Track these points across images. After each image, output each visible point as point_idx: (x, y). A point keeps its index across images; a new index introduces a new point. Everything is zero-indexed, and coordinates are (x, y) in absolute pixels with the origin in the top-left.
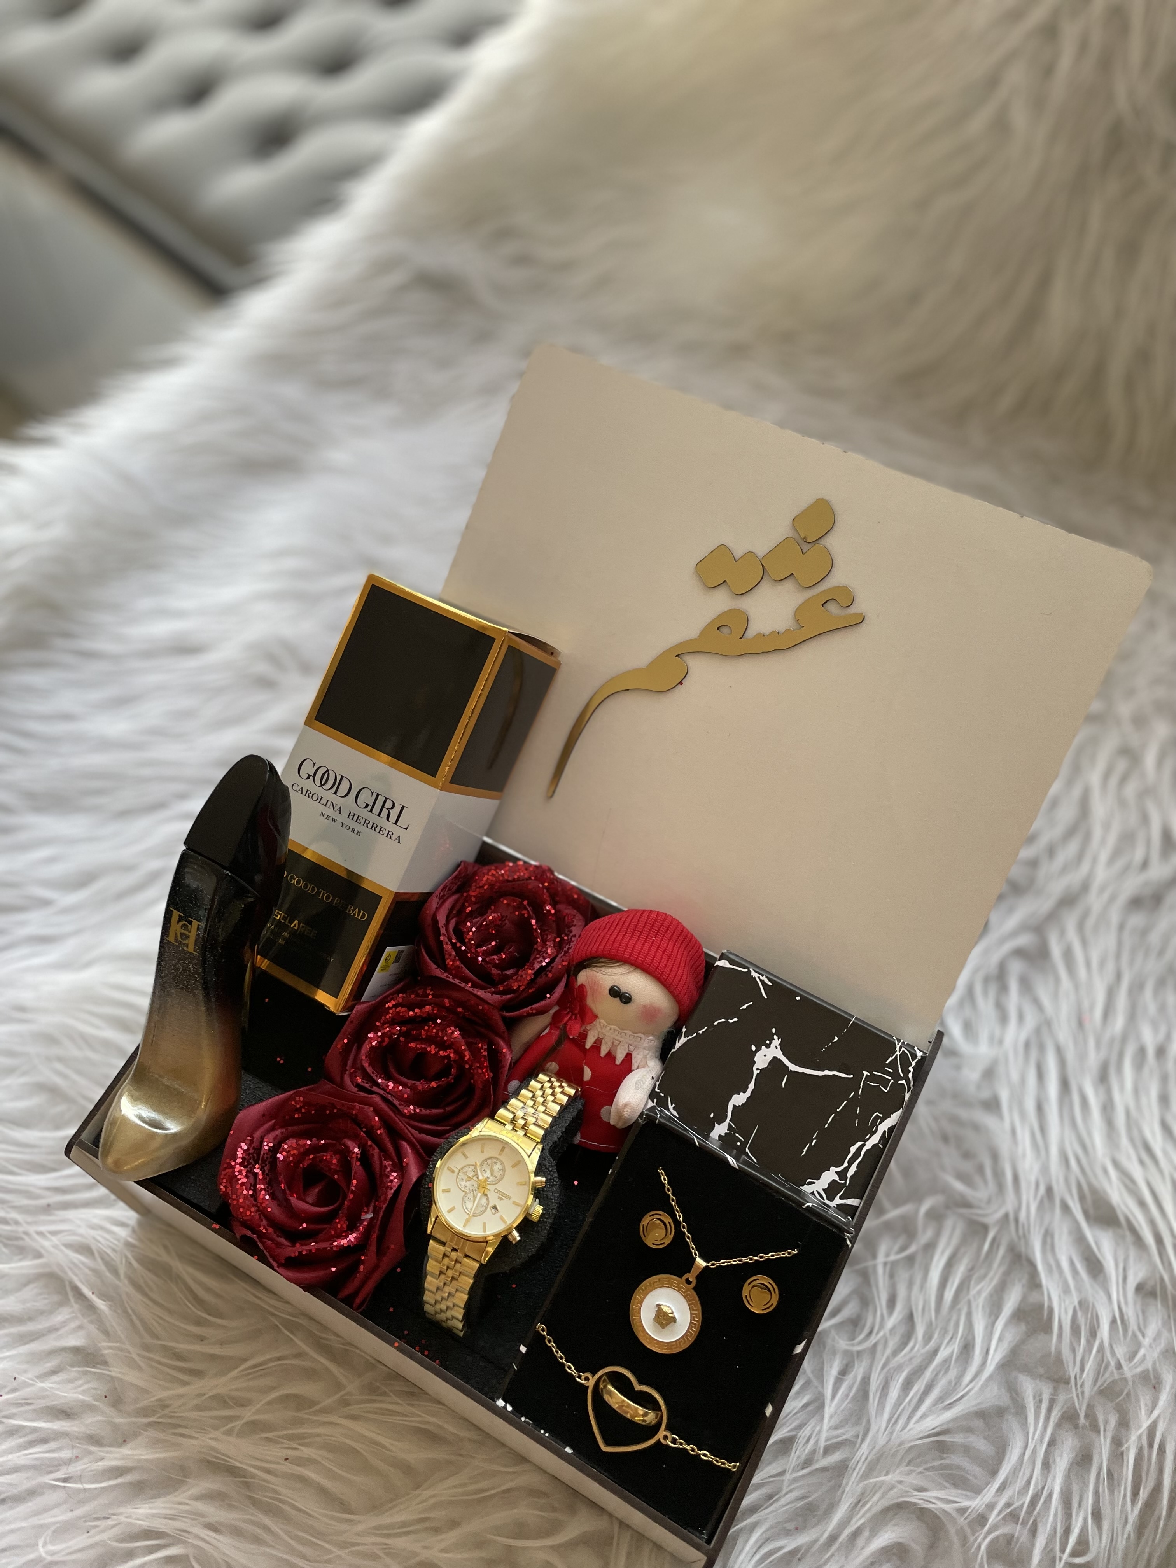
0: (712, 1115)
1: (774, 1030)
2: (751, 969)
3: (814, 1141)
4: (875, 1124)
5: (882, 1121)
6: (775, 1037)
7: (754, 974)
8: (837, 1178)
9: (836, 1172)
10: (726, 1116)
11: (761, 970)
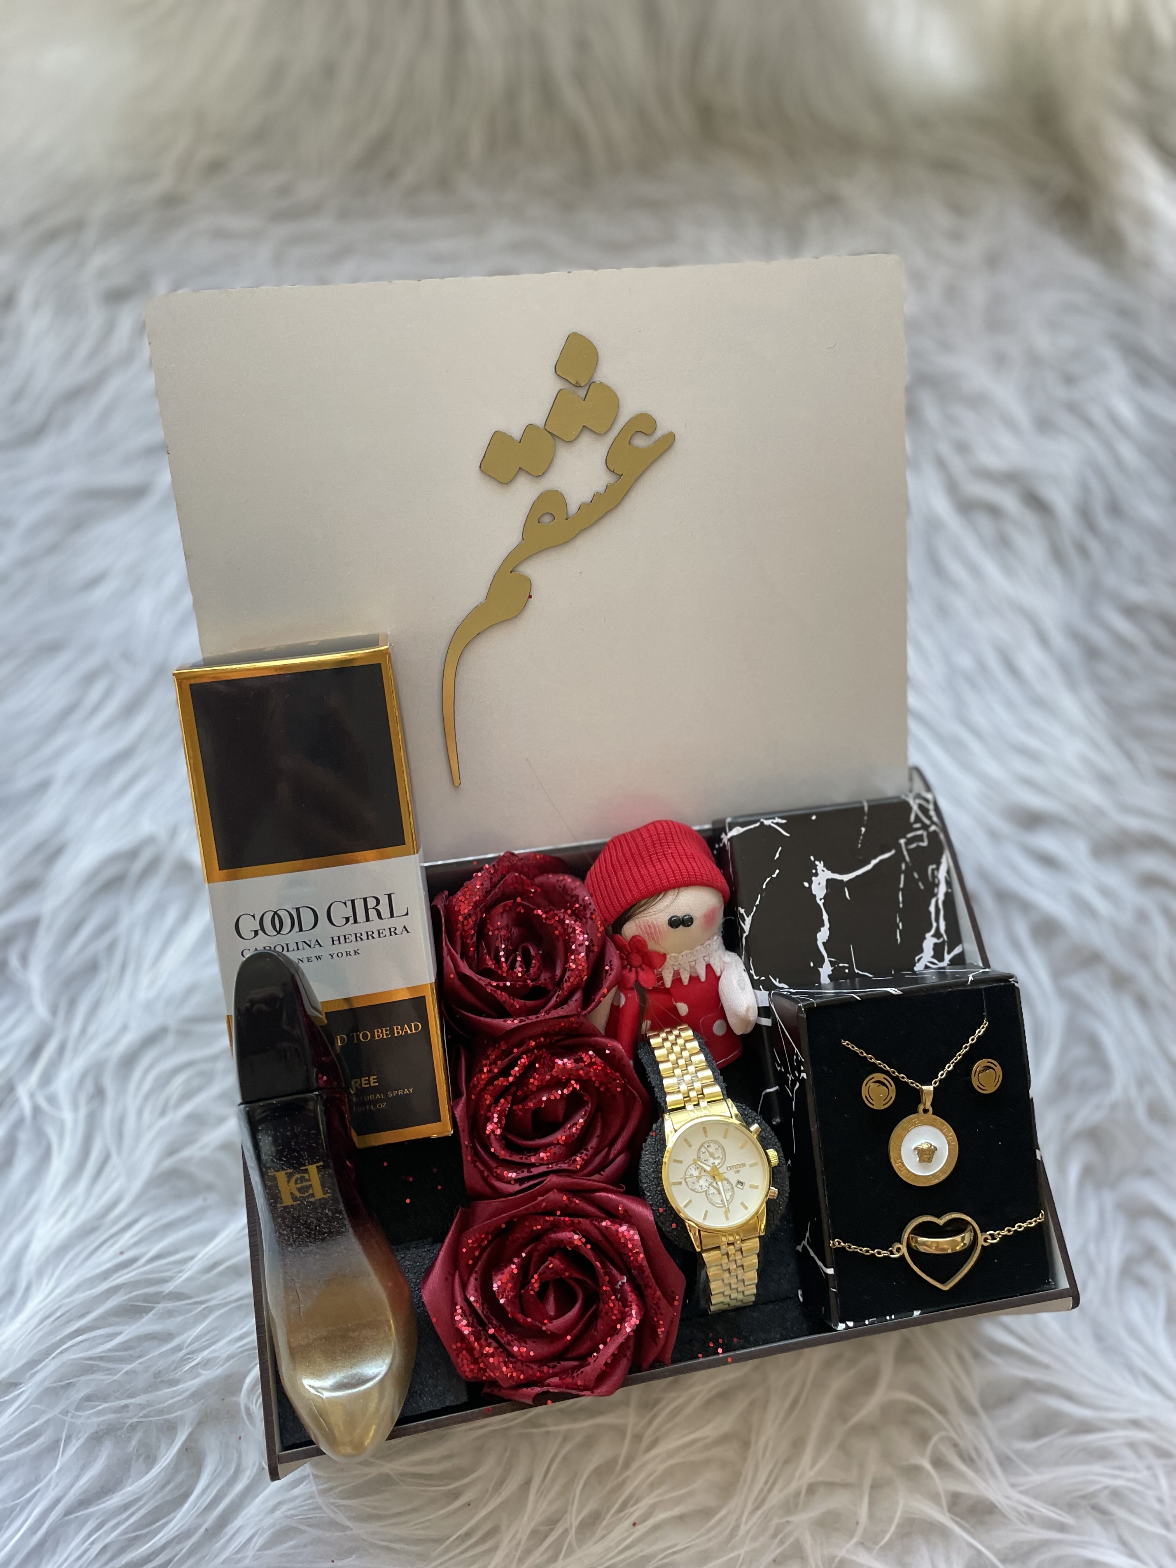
0: (812, 964)
1: (812, 858)
2: (762, 820)
3: (900, 925)
4: (934, 876)
5: (938, 869)
6: (817, 863)
7: (767, 822)
8: (935, 940)
9: (934, 936)
10: (823, 956)
11: (770, 815)
